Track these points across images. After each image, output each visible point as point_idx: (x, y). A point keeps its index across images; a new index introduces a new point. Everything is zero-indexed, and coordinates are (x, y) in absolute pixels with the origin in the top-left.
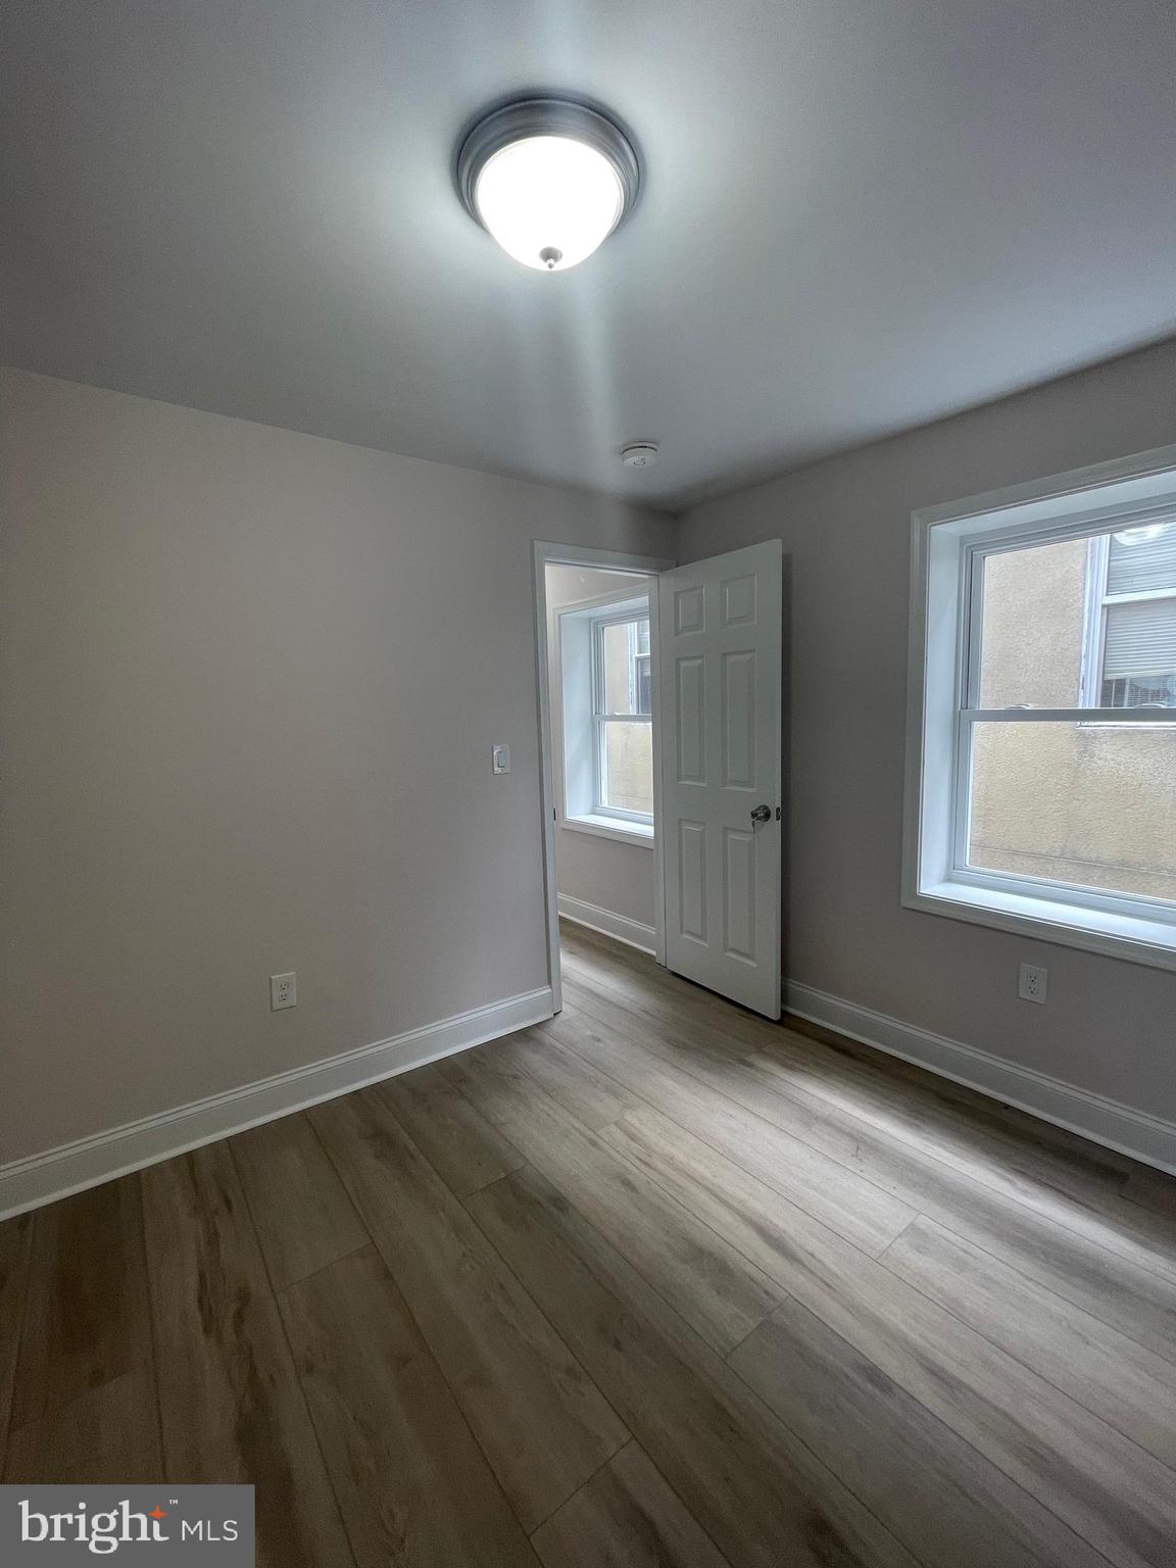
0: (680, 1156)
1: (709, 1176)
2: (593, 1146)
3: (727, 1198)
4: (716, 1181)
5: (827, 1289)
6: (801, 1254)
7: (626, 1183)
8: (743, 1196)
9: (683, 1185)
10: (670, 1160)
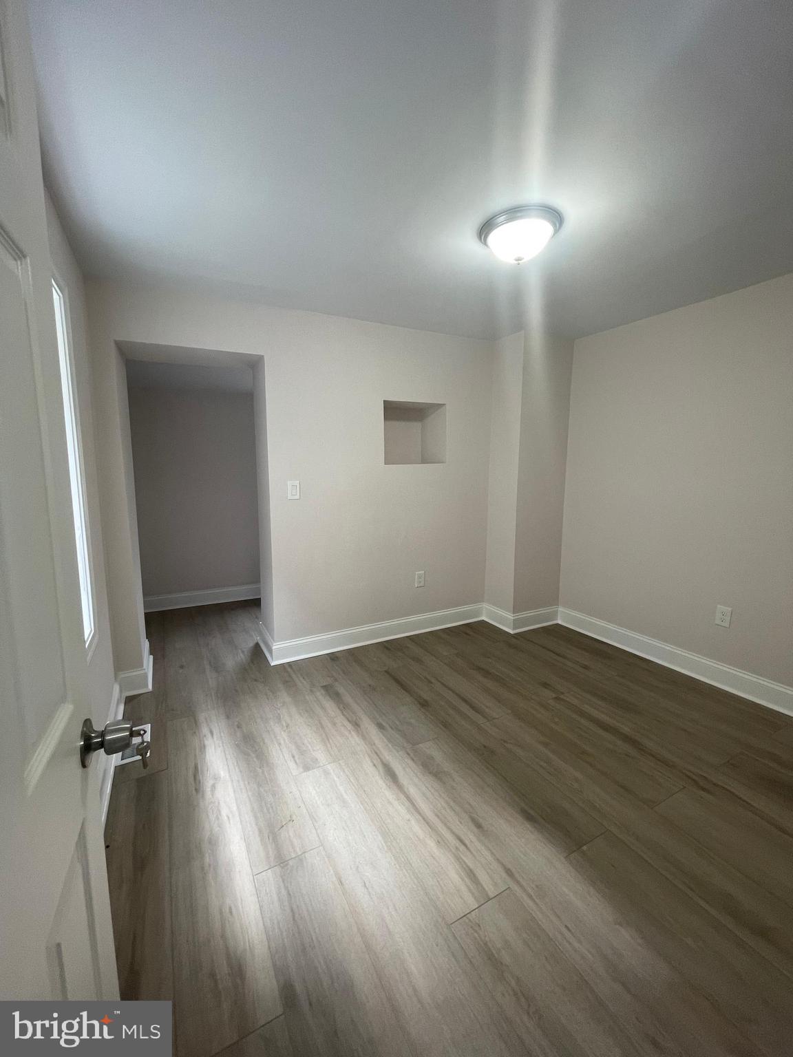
0: (431, 844)
1: (413, 822)
2: (509, 869)
3: (407, 803)
4: (408, 816)
5: (378, 752)
6: (380, 767)
7: (479, 826)
8: (396, 803)
9: (436, 818)
10: (441, 842)
